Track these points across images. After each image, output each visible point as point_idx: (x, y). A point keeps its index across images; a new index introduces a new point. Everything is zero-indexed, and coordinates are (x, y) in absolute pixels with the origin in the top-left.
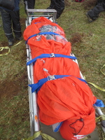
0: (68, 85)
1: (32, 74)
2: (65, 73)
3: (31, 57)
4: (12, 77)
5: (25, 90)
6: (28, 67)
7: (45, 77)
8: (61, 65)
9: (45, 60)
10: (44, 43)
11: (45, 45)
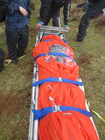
0: (74, 125)
1: (37, 98)
2: (71, 104)
3: (37, 77)
4: (16, 92)
5: (27, 109)
6: (34, 88)
7: (50, 106)
8: (68, 94)
9: (52, 86)
10: (53, 66)
11: (53, 68)
